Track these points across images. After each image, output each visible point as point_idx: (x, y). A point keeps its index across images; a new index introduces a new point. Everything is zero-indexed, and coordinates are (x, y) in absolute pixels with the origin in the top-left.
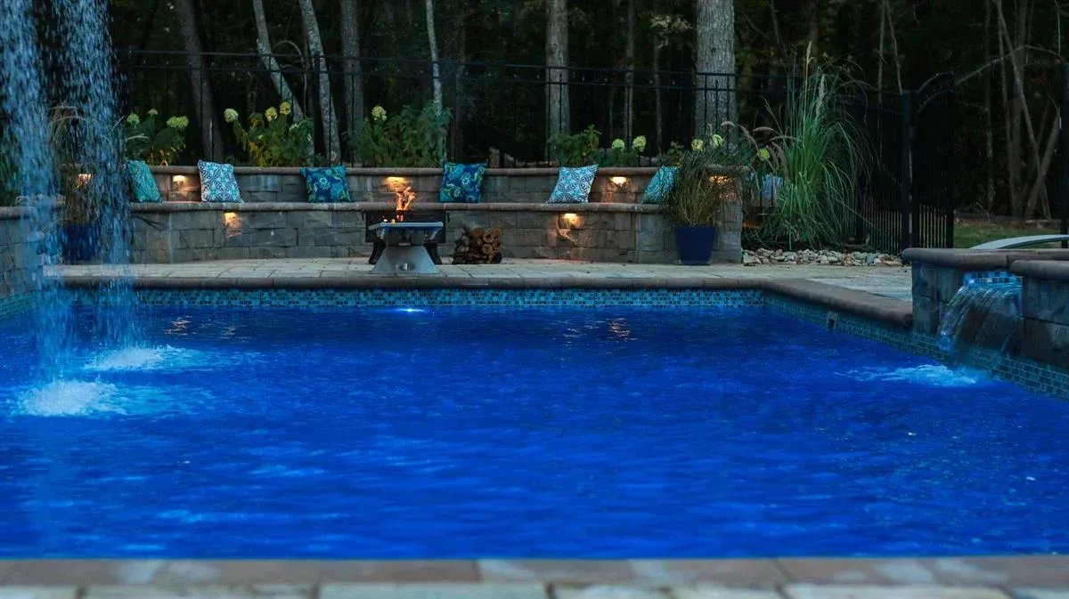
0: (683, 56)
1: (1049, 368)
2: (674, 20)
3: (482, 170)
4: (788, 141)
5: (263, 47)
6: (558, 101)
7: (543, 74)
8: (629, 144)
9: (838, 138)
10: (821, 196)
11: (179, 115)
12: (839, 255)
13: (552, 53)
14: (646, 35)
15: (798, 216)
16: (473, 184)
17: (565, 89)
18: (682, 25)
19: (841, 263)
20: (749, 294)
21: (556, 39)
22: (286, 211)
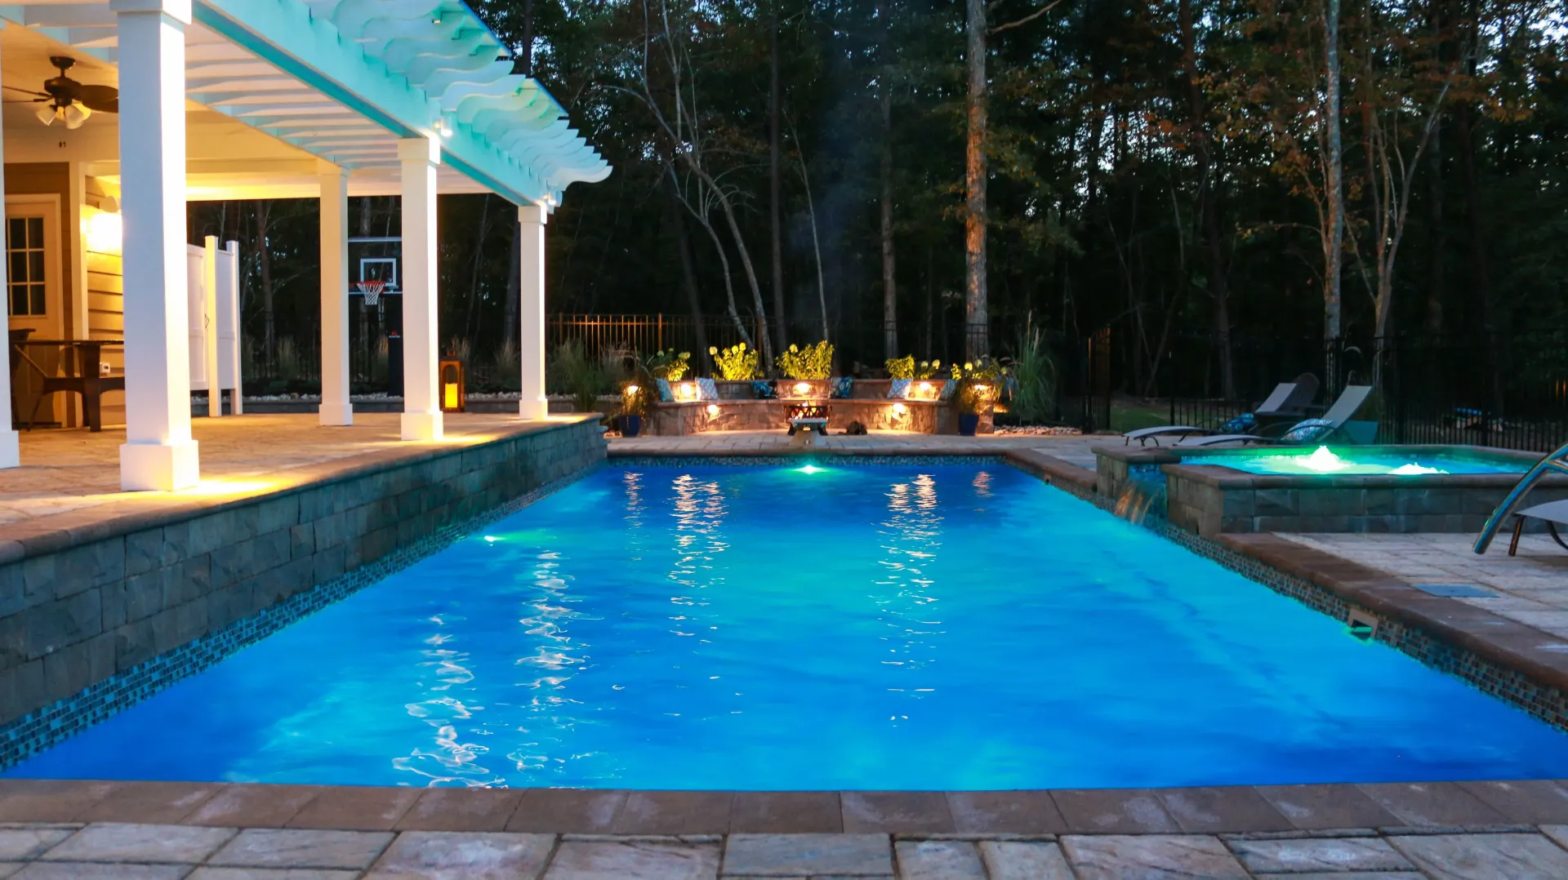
0: (958, 312)
1: (1183, 531)
2: (954, 293)
3: (851, 380)
4: (1018, 366)
5: (732, 310)
6: (891, 337)
7: (883, 326)
8: (930, 365)
9: (1046, 364)
10: (1037, 395)
11: (684, 351)
12: (1048, 429)
13: (888, 309)
14: (938, 301)
15: (1024, 406)
16: (845, 389)
17: (895, 333)
18: (958, 295)
19: (1048, 433)
20: (1000, 457)
21: (890, 302)
22: (743, 405)
